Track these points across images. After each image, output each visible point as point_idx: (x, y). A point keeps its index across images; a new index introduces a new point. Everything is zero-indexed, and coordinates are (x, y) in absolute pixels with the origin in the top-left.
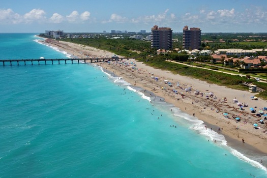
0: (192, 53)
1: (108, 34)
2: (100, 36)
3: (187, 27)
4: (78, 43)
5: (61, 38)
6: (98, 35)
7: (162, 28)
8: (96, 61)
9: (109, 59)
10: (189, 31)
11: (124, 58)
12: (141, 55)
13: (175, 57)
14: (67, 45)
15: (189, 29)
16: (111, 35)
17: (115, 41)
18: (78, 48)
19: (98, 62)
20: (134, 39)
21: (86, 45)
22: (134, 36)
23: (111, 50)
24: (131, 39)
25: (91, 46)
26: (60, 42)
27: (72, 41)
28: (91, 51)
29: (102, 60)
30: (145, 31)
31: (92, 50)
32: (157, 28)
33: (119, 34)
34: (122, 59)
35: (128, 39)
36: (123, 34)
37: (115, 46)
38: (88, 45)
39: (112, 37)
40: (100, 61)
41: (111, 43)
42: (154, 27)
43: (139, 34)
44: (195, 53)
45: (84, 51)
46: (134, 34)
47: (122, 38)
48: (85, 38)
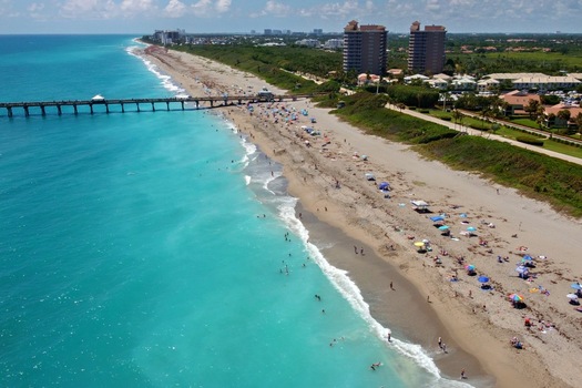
0: (436, 85)
1: (257, 36)
2: (243, 39)
3: (417, 24)
4: (199, 54)
5: (173, 44)
6: (240, 38)
7: (368, 26)
8: (223, 103)
9: (252, 100)
10: (423, 33)
11: (287, 97)
12: (323, 89)
13: (404, 97)
14: (178, 60)
15: (422, 29)
16: (262, 38)
17: (268, 51)
18: (197, 67)
19: (226, 105)
20: (303, 46)
21: (212, 59)
22: (304, 41)
23: (260, 72)
24: (298, 46)
25: (222, 61)
26: (170, 51)
27: (192, 49)
28: (218, 75)
29: (236, 102)
30: (321, 31)
31: (222, 72)
32: (355, 28)
33: (277, 36)
34: (281, 98)
35: (293, 46)
36: (283, 36)
37: (267, 63)
38: (217, 59)
39: (263, 42)
40: (232, 104)
41: (260, 55)
42: (351, 23)
43: (313, 36)
44: (443, 84)
45: (206, 73)
46: (302, 36)
47: (283, 44)
48: (215, 45)
